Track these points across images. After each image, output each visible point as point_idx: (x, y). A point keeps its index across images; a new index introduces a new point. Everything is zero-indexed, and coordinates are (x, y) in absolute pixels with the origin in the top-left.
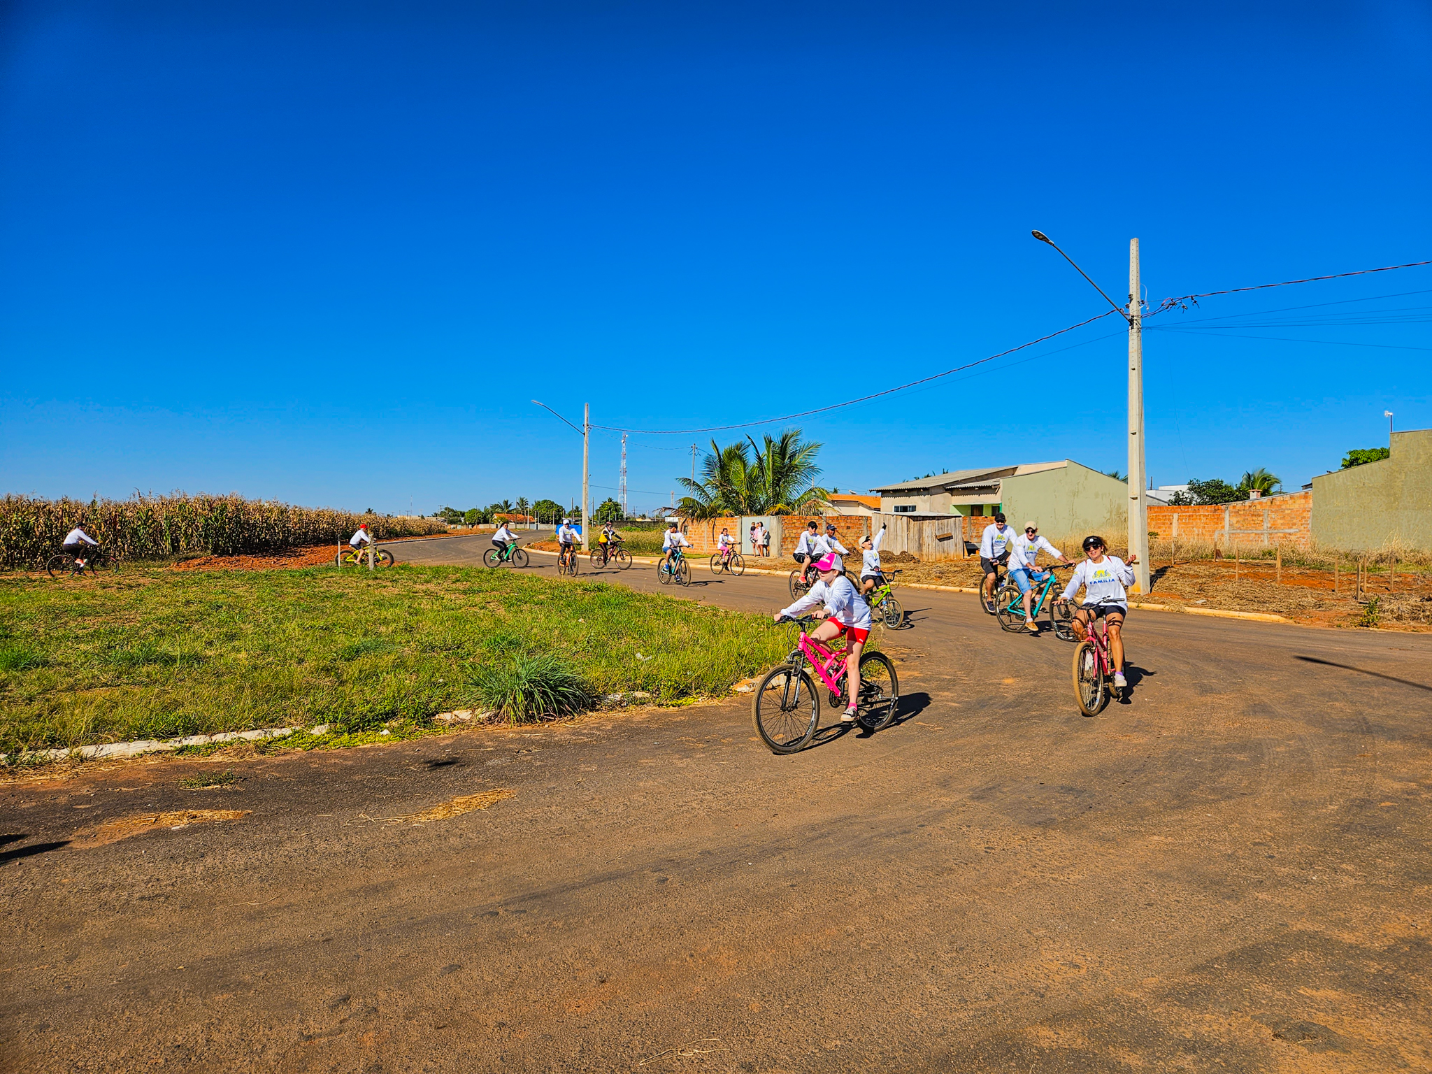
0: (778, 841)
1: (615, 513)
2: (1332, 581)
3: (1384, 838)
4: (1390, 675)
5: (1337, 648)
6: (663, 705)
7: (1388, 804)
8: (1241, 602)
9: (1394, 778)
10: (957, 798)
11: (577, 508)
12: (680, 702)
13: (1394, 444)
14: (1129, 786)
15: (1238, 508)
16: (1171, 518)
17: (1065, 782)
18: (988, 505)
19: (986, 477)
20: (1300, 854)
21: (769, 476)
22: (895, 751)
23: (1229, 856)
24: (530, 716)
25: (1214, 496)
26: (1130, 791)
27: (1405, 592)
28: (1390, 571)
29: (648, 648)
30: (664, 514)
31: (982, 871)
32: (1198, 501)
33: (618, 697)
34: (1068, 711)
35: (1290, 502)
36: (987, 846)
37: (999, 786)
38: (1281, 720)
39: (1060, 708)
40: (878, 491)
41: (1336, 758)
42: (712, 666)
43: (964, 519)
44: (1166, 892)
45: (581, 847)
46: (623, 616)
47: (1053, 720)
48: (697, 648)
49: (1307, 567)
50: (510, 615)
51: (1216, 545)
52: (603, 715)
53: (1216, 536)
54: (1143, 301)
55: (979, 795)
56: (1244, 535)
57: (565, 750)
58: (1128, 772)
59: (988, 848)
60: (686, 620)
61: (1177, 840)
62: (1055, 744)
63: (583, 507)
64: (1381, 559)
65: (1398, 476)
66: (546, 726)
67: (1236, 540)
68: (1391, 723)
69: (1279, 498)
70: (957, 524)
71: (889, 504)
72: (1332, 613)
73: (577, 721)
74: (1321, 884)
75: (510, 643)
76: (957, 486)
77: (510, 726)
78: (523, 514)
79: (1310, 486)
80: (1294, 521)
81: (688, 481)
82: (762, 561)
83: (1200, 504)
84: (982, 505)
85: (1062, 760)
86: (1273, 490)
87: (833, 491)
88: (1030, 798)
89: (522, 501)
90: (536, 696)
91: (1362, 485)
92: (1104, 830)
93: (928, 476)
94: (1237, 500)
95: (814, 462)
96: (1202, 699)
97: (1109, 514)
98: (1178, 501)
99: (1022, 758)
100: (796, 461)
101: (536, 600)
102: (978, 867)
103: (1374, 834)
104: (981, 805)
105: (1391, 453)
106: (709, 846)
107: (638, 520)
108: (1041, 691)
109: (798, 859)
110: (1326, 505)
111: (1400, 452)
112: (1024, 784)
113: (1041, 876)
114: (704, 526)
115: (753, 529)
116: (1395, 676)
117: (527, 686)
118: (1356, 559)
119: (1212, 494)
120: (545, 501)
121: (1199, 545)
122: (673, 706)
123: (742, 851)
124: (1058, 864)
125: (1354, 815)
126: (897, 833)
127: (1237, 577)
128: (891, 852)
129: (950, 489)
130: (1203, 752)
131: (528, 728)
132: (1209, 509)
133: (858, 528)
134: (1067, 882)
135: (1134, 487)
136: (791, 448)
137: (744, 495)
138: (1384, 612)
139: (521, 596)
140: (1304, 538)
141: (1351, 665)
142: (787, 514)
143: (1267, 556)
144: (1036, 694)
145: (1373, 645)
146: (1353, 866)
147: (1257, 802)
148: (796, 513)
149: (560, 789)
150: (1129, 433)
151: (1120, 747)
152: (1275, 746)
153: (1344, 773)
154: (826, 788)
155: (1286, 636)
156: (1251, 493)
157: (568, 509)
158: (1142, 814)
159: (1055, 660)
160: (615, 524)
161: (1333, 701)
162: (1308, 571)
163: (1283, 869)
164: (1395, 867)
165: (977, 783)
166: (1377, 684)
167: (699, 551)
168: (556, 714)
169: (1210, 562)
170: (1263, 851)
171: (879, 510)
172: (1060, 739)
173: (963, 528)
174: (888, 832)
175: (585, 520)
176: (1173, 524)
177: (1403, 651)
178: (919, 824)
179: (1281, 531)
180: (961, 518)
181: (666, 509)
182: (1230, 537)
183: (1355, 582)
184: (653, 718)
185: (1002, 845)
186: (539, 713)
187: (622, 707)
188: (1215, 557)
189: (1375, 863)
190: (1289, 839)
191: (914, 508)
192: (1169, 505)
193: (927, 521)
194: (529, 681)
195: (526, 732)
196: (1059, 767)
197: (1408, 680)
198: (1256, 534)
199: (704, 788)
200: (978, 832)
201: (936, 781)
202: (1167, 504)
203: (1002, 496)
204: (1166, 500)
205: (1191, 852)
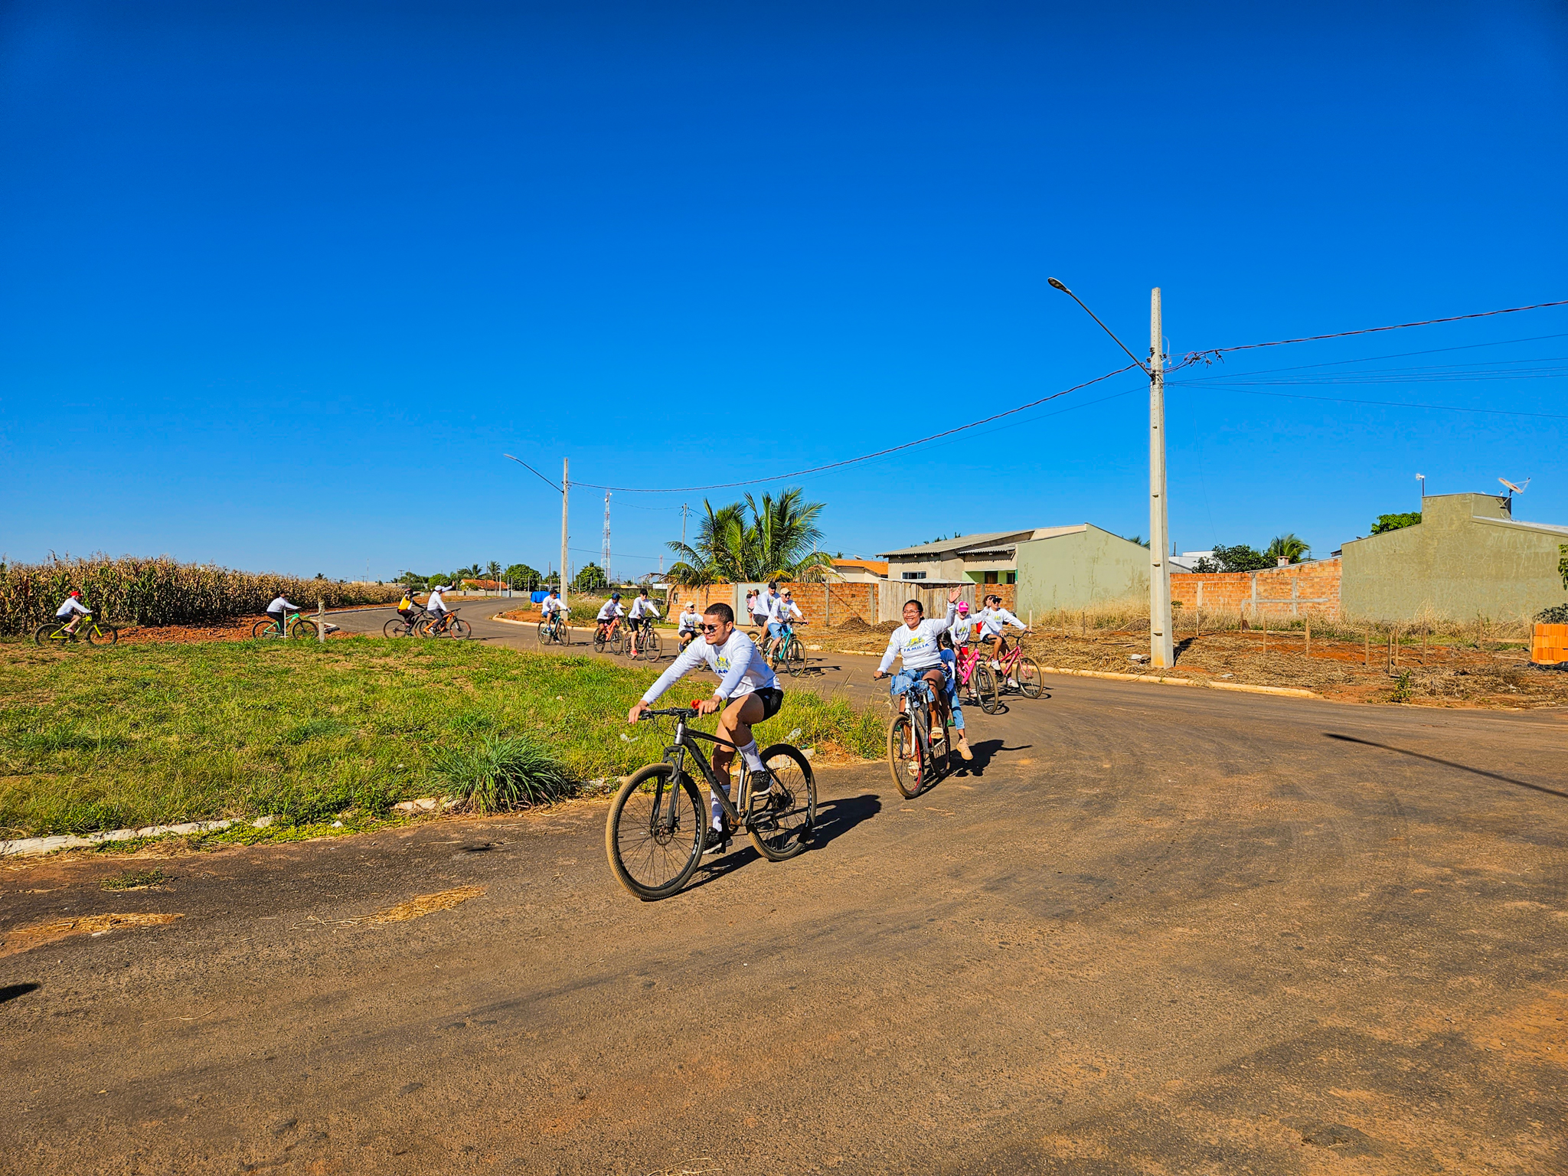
0: (776, 939)
1: (597, 579)
2: (1362, 653)
3: (1417, 927)
4: (1423, 753)
5: (1368, 725)
7: (1421, 891)
8: (1269, 676)
9: (1428, 863)
10: (968, 889)
11: (555, 573)
13: (1426, 509)
14: (1151, 874)
15: (1265, 576)
16: (1196, 586)
17: (1084, 871)
18: (1002, 572)
19: (999, 542)
20: (1329, 945)
21: (768, 539)
22: (903, 839)
23: (1256, 947)
24: (502, 805)
25: (1241, 563)
26: (1153, 879)
27: (1438, 665)
28: (1422, 644)
30: (651, 581)
31: (996, 968)
32: (1224, 568)
33: (600, 782)
34: (1087, 794)
35: (1319, 569)
36: (1002, 941)
37: (1014, 875)
38: (1310, 802)
39: (1079, 790)
40: (885, 556)
41: (1367, 842)
43: (977, 587)
44: (1191, 987)
45: (559, 949)
46: (605, 692)
47: (1071, 804)
49: (1337, 638)
50: (480, 692)
51: (1242, 616)
52: (583, 802)
53: (1243, 605)
54: (1165, 356)
55: (994, 886)
56: (1272, 604)
57: (541, 842)
58: (1151, 860)
59: (1003, 943)
61: (1202, 932)
62: (1074, 829)
63: (561, 573)
64: (1413, 631)
65: (1430, 542)
66: (520, 815)
67: (1264, 610)
68: (1424, 804)
69: (1307, 565)
70: (970, 593)
71: (897, 570)
72: (1362, 688)
73: (554, 810)
74: (1352, 977)
75: (480, 724)
76: (970, 551)
77: (479, 815)
78: (495, 580)
79: (1339, 552)
80: (1324, 590)
81: (677, 545)
83: (1225, 572)
84: (997, 571)
85: (1081, 847)
86: (1301, 557)
87: (837, 555)
88: (1047, 888)
89: (494, 565)
90: (509, 782)
91: (1392, 552)
92: (1125, 921)
93: (938, 540)
94: (1265, 567)
95: (815, 524)
96: (1229, 780)
97: (1131, 582)
98: (1203, 568)
99: (1039, 845)
100: (798, 523)
101: (508, 675)
102: (991, 964)
103: (1408, 923)
104: (995, 896)
105: (1423, 518)
106: (700, 946)
107: (623, 587)
108: (1059, 772)
109: (798, 958)
110: (1356, 573)
111: (1433, 517)
112: (1041, 873)
113: (1059, 973)
114: (695, 591)
115: (749, 596)
116: (1428, 755)
117: (499, 771)
118: (1387, 630)
119: (1239, 561)
120: (519, 566)
121: (1225, 616)
123: (736, 951)
124: (1077, 960)
125: (1386, 903)
126: (905, 928)
127: (1264, 649)
128: (899, 950)
129: (961, 555)
130: (1229, 837)
131: (500, 817)
132: (1235, 577)
133: (864, 596)
134: (1086, 979)
135: (1156, 553)
136: (792, 509)
137: (741, 560)
138: (1417, 686)
139: (492, 671)
140: (1333, 608)
141: (1382, 743)
143: (1296, 627)
144: (1054, 776)
145: (1405, 722)
146: (1385, 957)
147: (1285, 889)
148: (797, 580)
149: (535, 885)
150: (1151, 495)
151: (1142, 832)
152: (1304, 830)
153: (1376, 858)
154: (829, 880)
155: (1315, 712)
156: (1279, 560)
157: (545, 575)
158: (1166, 904)
159: (1073, 739)
160: (598, 591)
161: (1363, 781)
162: (1338, 643)
163: (1312, 961)
164: (1429, 958)
165: (991, 873)
166: (1409, 764)
168: (531, 802)
169: (1237, 633)
170: (1292, 942)
171: (886, 576)
172: (1079, 824)
174: (895, 927)
175: (564, 587)
176: (1198, 593)
177: (1437, 728)
178: (929, 918)
179: (1310, 600)
180: (974, 586)
181: (653, 574)
182: (1257, 607)
183: (1386, 655)
185: (1018, 940)
186: (512, 801)
187: (605, 793)
188: (1241, 628)
189: (1408, 954)
190: (1318, 930)
191: (924, 575)
192: (1193, 572)
193: (938, 589)
194: (502, 766)
195: (498, 822)
196: (1078, 854)
197: (1441, 759)
198: (1284, 603)
200: (991, 926)
201: (948, 871)
202: (1191, 572)
203: (1017, 563)
204: (1190, 567)
205: (1217, 944)
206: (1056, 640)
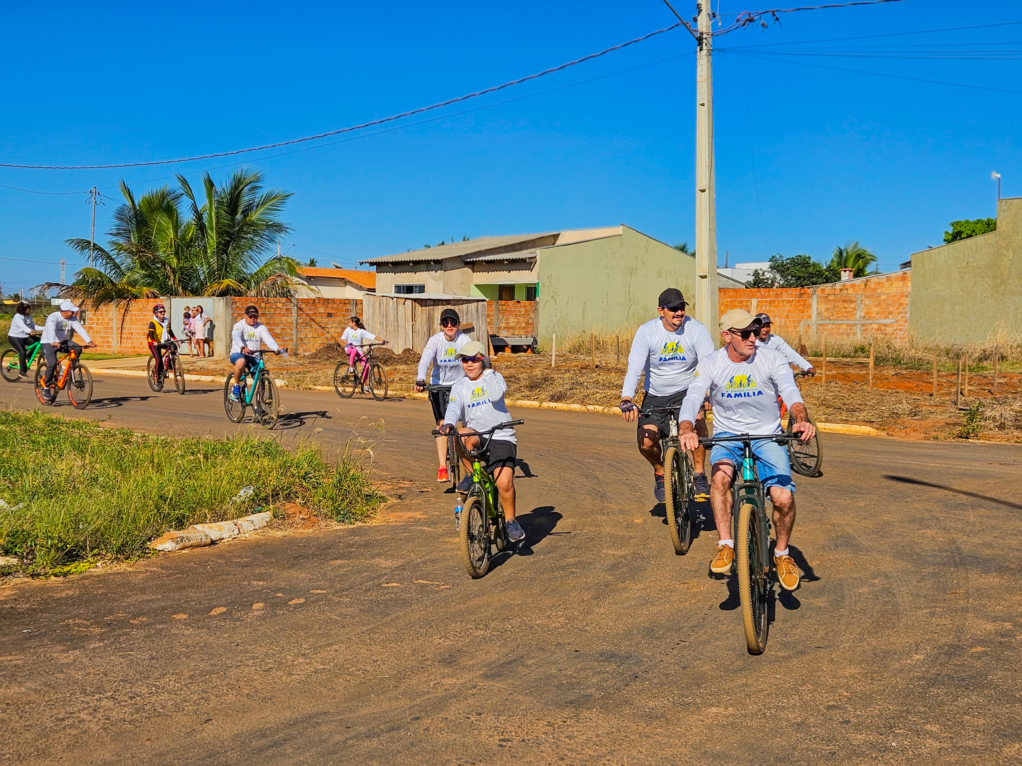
0: (209, 757)
2: (930, 383)
3: (972, 691)
4: (988, 495)
5: (933, 465)
6: (39, 575)
7: (980, 649)
8: (827, 411)
9: (988, 618)
10: (466, 677)
12: (66, 569)
13: (1001, 213)
15: (827, 292)
16: (749, 304)
17: (606, 647)
18: (521, 285)
19: (519, 247)
20: (879, 716)
21: (212, 239)
22: (384, 620)
23: (799, 725)
25: (800, 277)
26: (686, 653)
27: (1009, 396)
28: (993, 371)
29: (17, 492)
30: (48, 294)
32: (781, 282)
34: (614, 555)
35: (886, 284)
36: (503, 737)
37: (522, 657)
38: (866, 555)
39: (605, 551)
40: (372, 264)
41: (925, 597)
42: (119, 514)
43: (489, 305)
47: (595, 568)
48: (97, 490)
49: (904, 366)
51: (800, 340)
53: (802, 327)
54: (714, 14)
55: (495, 672)
56: (833, 326)
58: (684, 630)
59: (503, 740)
60: (80, 449)
61: (739, 710)
62: (596, 598)
64: (985, 357)
65: (1005, 252)
67: (825, 333)
68: (987, 552)
69: (874, 280)
70: (480, 311)
71: (387, 282)
72: (927, 423)
74: (902, 750)
76: (480, 259)
79: (907, 264)
80: (891, 309)
81: (84, 245)
82: (202, 363)
83: (783, 287)
84: (514, 285)
85: (604, 619)
86: (868, 270)
87: (309, 263)
88: (560, 670)
91: (965, 264)
92: (651, 704)
93: (443, 244)
94: (827, 282)
95: (279, 218)
98: (758, 282)
99: (554, 619)
100: (254, 217)
103: (963, 686)
104: (498, 684)
105: (999, 225)
108: (581, 530)
110: (927, 289)
111: (1008, 223)
112: (554, 653)
114: (111, 312)
115: (187, 316)
116: (993, 496)
118: (958, 356)
119: (798, 274)
122: (56, 576)
124: (592, 754)
125: (941, 665)
126: (382, 731)
127: (824, 379)
129: (470, 262)
132: (794, 293)
135: (703, 262)
136: (246, 198)
137: (174, 265)
138: (986, 420)
140: (901, 330)
141: (946, 484)
142: (239, 294)
143: (860, 353)
145: (971, 460)
146: (938, 726)
147: (833, 656)
148: (253, 293)
150: (698, 189)
152: (857, 587)
153: (932, 614)
154: (284, 678)
155: (876, 452)
156: (843, 272)
158: (699, 681)
159: (601, 490)
161: (924, 529)
162: (904, 372)
163: (859, 736)
164: (984, 724)
165: (493, 656)
166: (974, 507)
167: (105, 350)
170: (838, 716)
171: (374, 290)
172: (602, 592)
173: (489, 316)
174: (369, 731)
177: (1004, 466)
178: (412, 716)
179: (876, 321)
180: (485, 303)
181: (50, 285)
182: (817, 329)
183: (956, 384)
184: (23, 594)
185: (522, 735)
189: (962, 721)
190: (868, 699)
191: (422, 289)
192: (746, 287)
196: (600, 628)
197: (1007, 500)
198: (848, 325)
199: (100, 690)
200: (491, 720)
201: (439, 657)
202: (744, 287)
203: (539, 274)
204: (744, 282)
205: (754, 723)
206: (584, 371)
